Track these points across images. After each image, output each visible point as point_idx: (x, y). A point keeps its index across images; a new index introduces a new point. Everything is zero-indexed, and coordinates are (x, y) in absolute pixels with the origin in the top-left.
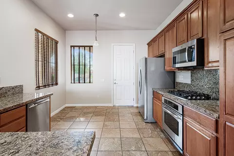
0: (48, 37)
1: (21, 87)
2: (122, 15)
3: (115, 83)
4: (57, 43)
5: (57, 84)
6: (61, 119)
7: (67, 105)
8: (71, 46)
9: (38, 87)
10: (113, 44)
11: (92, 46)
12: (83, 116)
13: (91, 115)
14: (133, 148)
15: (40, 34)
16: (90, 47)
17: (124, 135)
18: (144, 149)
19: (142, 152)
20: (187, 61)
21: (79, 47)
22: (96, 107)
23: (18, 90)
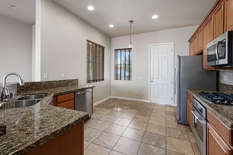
0: (96, 45)
1: (77, 80)
2: (155, 17)
3: (152, 81)
4: (103, 48)
5: (103, 80)
6: (104, 107)
7: (112, 97)
8: (115, 50)
9: (89, 81)
10: (149, 45)
11: (131, 49)
12: (121, 107)
13: (127, 107)
14: (153, 143)
15: (91, 43)
16: (130, 49)
17: (150, 130)
18: (164, 147)
19: (160, 149)
20: (218, 59)
21: (121, 50)
22: (134, 101)
23: (75, 82)
